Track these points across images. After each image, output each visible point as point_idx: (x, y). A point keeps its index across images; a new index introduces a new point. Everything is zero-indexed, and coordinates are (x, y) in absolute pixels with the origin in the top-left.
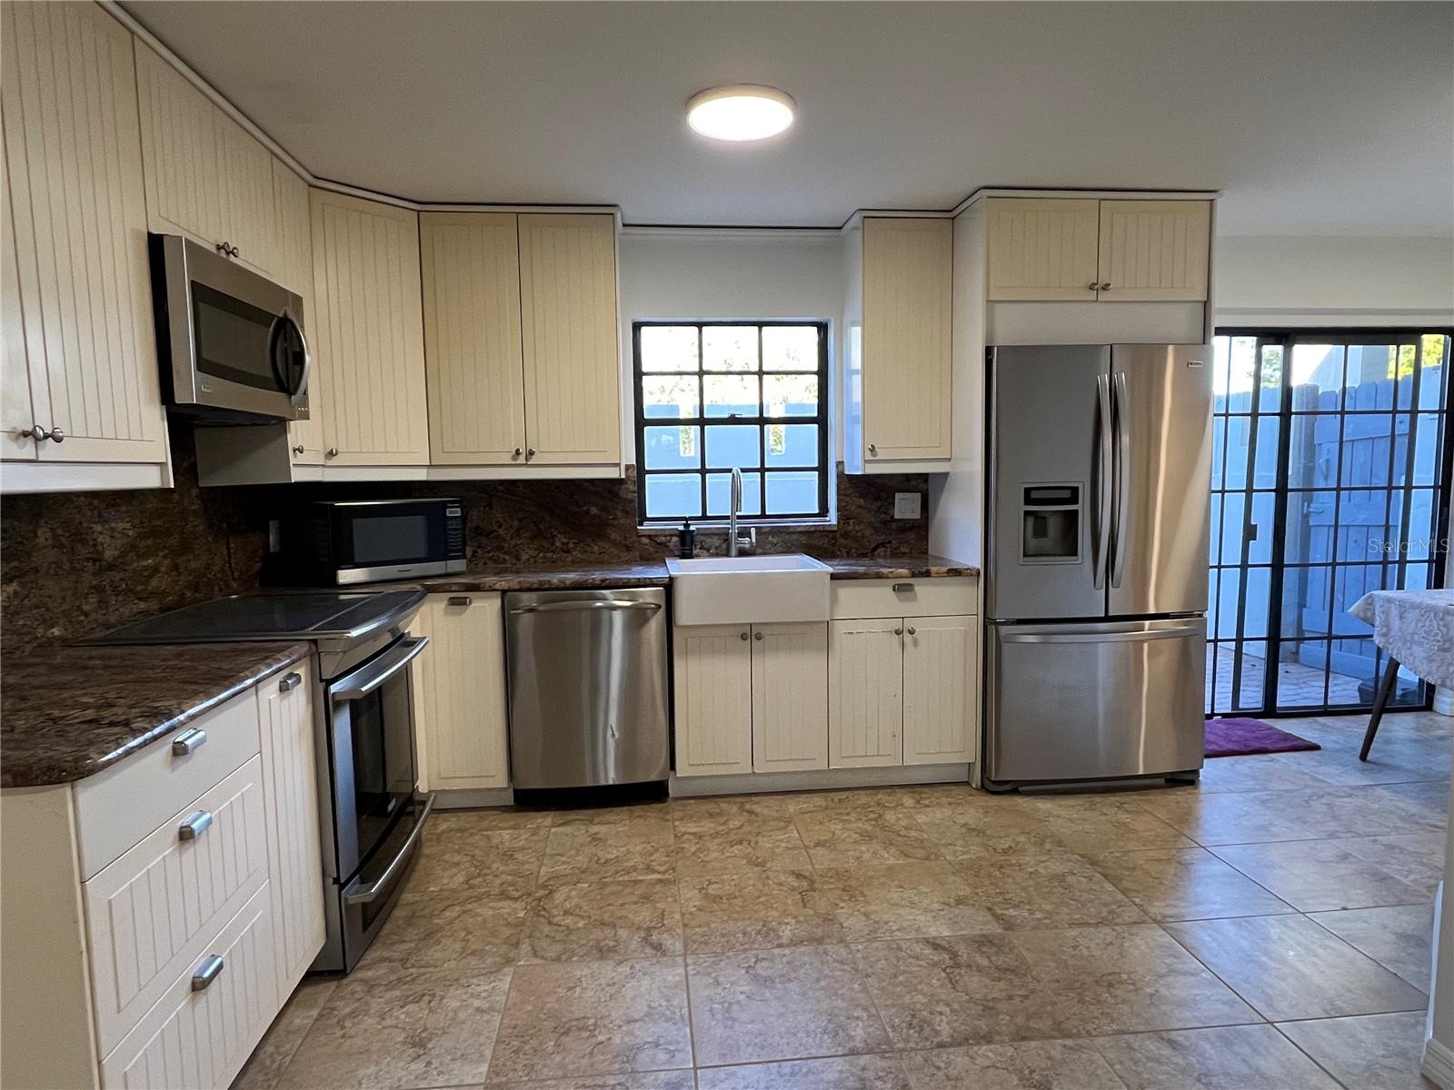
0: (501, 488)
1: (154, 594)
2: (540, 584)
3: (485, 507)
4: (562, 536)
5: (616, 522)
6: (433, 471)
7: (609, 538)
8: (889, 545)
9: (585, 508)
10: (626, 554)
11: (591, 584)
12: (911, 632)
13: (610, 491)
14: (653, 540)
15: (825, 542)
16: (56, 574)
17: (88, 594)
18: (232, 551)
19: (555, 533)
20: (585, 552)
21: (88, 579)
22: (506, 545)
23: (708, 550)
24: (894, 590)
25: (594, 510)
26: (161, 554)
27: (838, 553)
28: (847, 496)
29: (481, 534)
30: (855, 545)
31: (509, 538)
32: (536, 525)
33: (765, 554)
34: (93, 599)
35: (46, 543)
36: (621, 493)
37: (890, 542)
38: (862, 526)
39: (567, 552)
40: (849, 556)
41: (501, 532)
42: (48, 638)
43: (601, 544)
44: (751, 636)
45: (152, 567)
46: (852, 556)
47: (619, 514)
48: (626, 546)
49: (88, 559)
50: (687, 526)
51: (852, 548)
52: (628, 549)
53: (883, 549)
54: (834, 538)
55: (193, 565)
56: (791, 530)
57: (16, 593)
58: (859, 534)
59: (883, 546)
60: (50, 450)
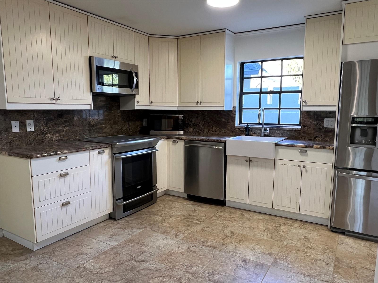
0: (200, 113)
1: (104, 133)
2: (193, 139)
3: (196, 118)
4: (215, 127)
5: (229, 124)
6: (179, 107)
7: (227, 128)
8: (321, 137)
9: (221, 119)
10: (232, 133)
11: (205, 140)
12: (304, 167)
13: (228, 114)
14: (240, 130)
15: (296, 134)
16: (78, 126)
17: (86, 131)
18: (130, 125)
19: (213, 126)
20: (221, 132)
21: (86, 128)
22: (201, 129)
23: (256, 134)
24: (299, 152)
25: (223, 120)
26: (107, 124)
27: (301, 138)
28: (305, 118)
29: (195, 125)
30: (307, 136)
31: (202, 127)
32: (208, 123)
33: (274, 136)
34: (88, 132)
35: (76, 120)
36: (231, 115)
37: (321, 136)
38: (311, 130)
39: (216, 131)
40: (305, 139)
41: (200, 125)
42: (75, 139)
43: (225, 130)
44: (249, 161)
45: (104, 127)
46: (306, 140)
47: (230, 121)
48: (232, 131)
49: (87, 124)
50: (248, 126)
51: (306, 137)
52: (232, 132)
53: (318, 138)
54: (300, 133)
55: (117, 127)
56: (284, 129)
57: (68, 129)
58: (309, 132)
59: (318, 137)
60: (58, 102)
